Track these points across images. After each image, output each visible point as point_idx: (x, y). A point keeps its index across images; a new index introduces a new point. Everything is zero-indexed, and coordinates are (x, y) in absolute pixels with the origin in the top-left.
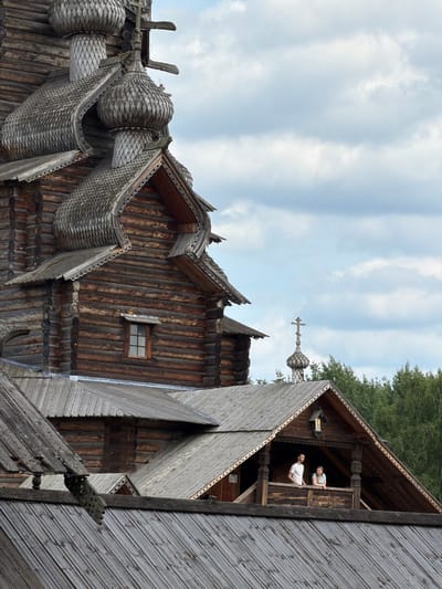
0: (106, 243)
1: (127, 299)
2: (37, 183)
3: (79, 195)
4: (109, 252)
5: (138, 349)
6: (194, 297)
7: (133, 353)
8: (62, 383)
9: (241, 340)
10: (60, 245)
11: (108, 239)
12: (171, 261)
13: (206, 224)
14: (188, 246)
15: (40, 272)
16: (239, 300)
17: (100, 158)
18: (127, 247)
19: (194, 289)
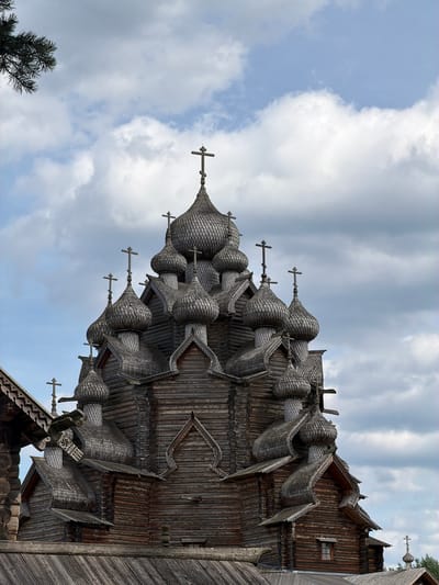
0: (308, 502)
1: (320, 530)
2: (271, 473)
3: (292, 479)
4: (309, 507)
5: (327, 556)
6: (353, 527)
7: (324, 558)
8: (289, 574)
9: (379, 548)
10: (285, 504)
11: (309, 500)
12: (340, 510)
13: (357, 490)
14: (349, 502)
15: (276, 518)
16: (376, 528)
17: (302, 459)
18: (318, 503)
19: (353, 523)
